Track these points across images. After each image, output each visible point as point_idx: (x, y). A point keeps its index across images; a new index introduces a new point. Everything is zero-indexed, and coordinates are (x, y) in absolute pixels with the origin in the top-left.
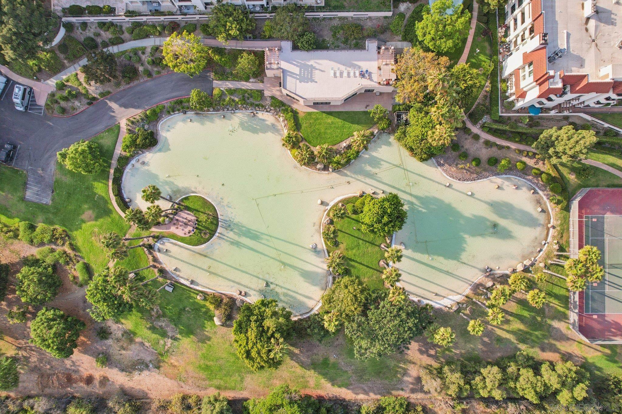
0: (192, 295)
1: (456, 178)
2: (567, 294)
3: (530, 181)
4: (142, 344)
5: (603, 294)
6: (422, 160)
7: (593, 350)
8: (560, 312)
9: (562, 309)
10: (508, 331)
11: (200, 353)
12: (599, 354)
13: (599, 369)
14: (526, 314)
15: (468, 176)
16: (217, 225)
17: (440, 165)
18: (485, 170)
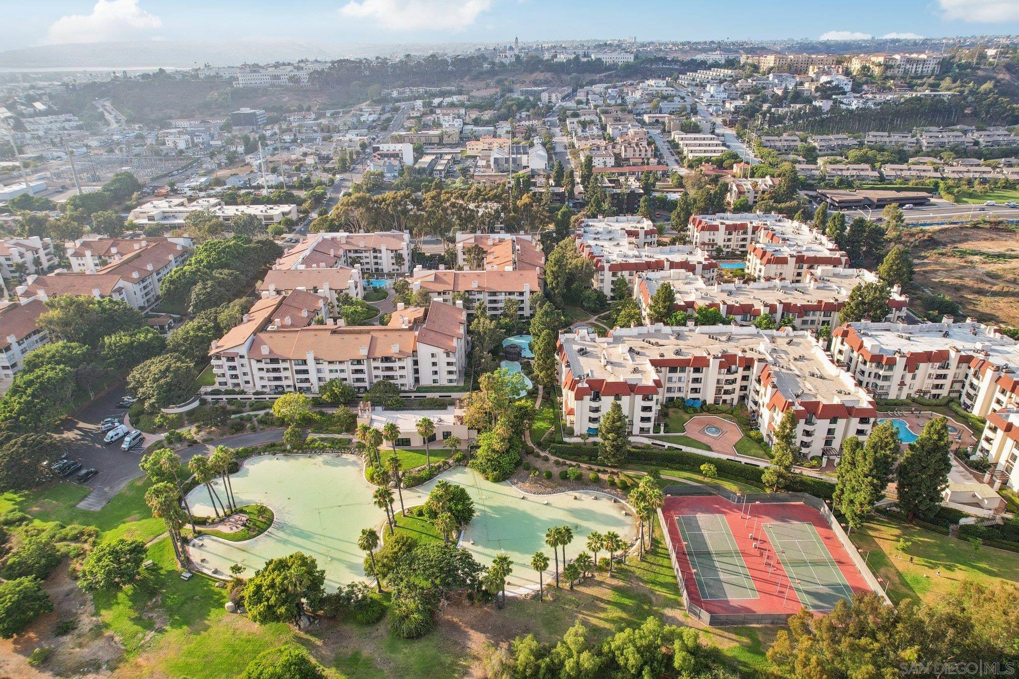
0: (210, 582)
1: (531, 492)
2: (673, 581)
3: (608, 493)
4: (112, 638)
5: (719, 581)
6: (496, 480)
7: (726, 640)
8: (670, 599)
9: (672, 597)
10: (606, 620)
11: (185, 647)
12: (737, 644)
13: (745, 664)
14: (627, 601)
15: (543, 490)
16: (269, 526)
17: (514, 484)
18: (561, 485)
